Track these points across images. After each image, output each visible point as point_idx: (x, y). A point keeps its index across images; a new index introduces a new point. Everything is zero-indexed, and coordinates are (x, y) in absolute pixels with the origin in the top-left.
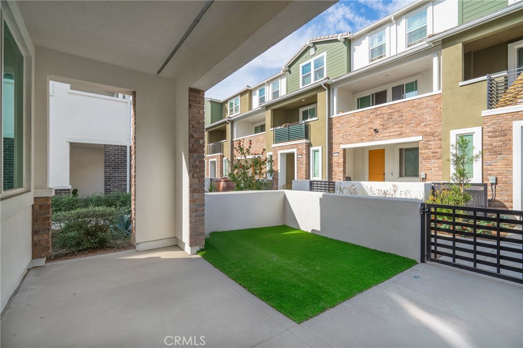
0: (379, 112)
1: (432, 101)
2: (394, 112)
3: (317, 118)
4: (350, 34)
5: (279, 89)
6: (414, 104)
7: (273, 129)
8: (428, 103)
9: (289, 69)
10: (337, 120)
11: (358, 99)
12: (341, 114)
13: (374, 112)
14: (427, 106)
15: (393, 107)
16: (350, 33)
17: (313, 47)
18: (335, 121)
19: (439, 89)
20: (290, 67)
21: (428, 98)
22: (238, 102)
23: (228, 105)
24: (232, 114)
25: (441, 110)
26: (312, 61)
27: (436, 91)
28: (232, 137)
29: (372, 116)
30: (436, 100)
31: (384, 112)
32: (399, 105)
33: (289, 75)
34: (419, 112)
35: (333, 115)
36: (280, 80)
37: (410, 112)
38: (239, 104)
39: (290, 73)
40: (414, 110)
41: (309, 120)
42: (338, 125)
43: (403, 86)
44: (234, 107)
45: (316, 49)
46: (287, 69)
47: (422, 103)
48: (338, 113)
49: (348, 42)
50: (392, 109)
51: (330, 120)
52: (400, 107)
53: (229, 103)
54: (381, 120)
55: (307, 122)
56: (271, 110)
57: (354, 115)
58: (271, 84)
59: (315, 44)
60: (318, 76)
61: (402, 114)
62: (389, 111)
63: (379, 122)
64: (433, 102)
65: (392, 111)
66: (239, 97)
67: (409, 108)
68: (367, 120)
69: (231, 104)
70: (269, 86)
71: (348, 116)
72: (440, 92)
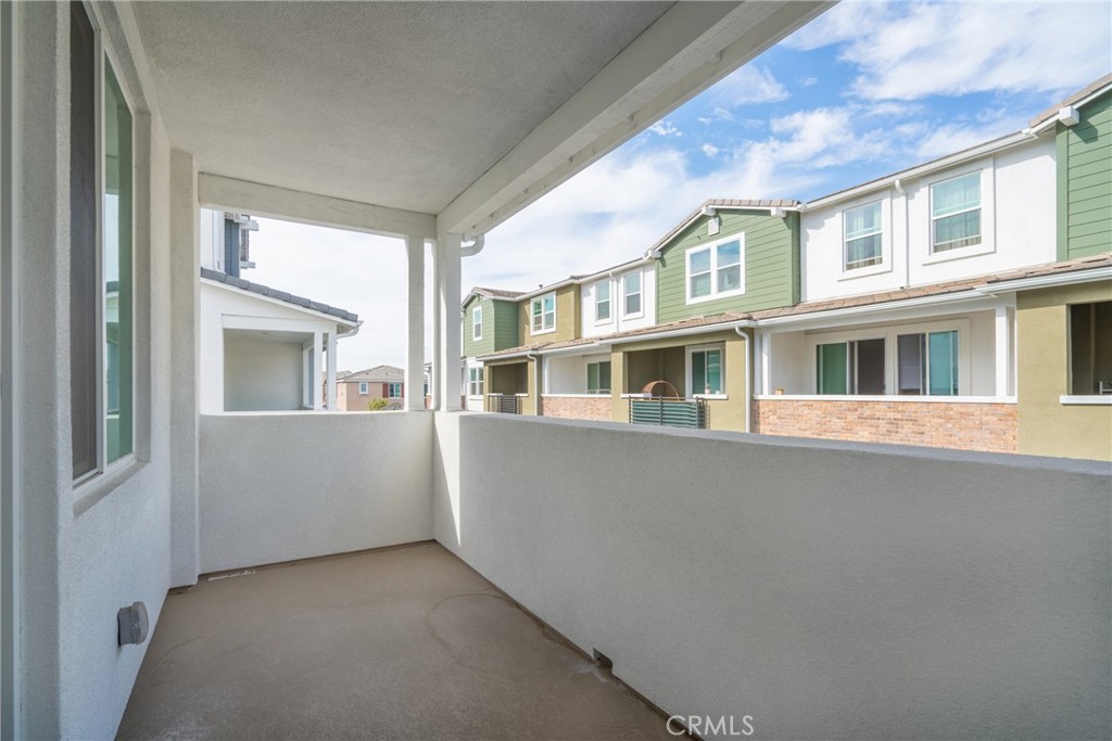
0: (867, 413)
1: (993, 415)
2: (902, 420)
3: (725, 397)
4: (799, 206)
5: (641, 292)
6: (951, 413)
7: (627, 395)
8: (985, 418)
9: (662, 255)
10: (771, 407)
11: (818, 346)
12: (778, 396)
13: (856, 410)
14: (981, 424)
15: (900, 409)
16: (799, 203)
17: (714, 217)
18: (767, 409)
19: (1011, 393)
20: (663, 250)
21: (985, 408)
22: (552, 306)
23: (530, 309)
24: (540, 328)
25: (1016, 442)
26: (713, 246)
27: (1002, 395)
28: (540, 389)
29: (852, 417)
30: (1002, 415)
31: (878, 415)
32: (914, 407)
33: (662, 269)
34: (962, 434)
35: (762, 393)
36: (641, 273)
37: (941, 430)
38: (554, 311)
39: (664, 266)
40: (950, 426)
41: (707, 395)
42: (773, 418)
43: (924, 335)
44: (542, 314)
45: (720, 223)
46: (659, 255)
47: (968, 414)
48: (773, 393)
49: (795, 220)
50: (899, 412)
51: (753, 401)
52: (916, 412)
53: (532, 304)
54: (873, 430)
55: (703, 399)
56: (624, 353)
57: (809, 405)
58: (622, 280)
59: (718, 211)
60: (726, 280)
61: (923, 429)
62: (891, 415)
63: (866, 434)
64: (995, 419)
65: (899, 416)
66: (553, 296)
67: (940, 420)
68: (840, 424)
69: (538, 305)
70: (618, 281)
71: (795, 404)
72: (1014, 399)
